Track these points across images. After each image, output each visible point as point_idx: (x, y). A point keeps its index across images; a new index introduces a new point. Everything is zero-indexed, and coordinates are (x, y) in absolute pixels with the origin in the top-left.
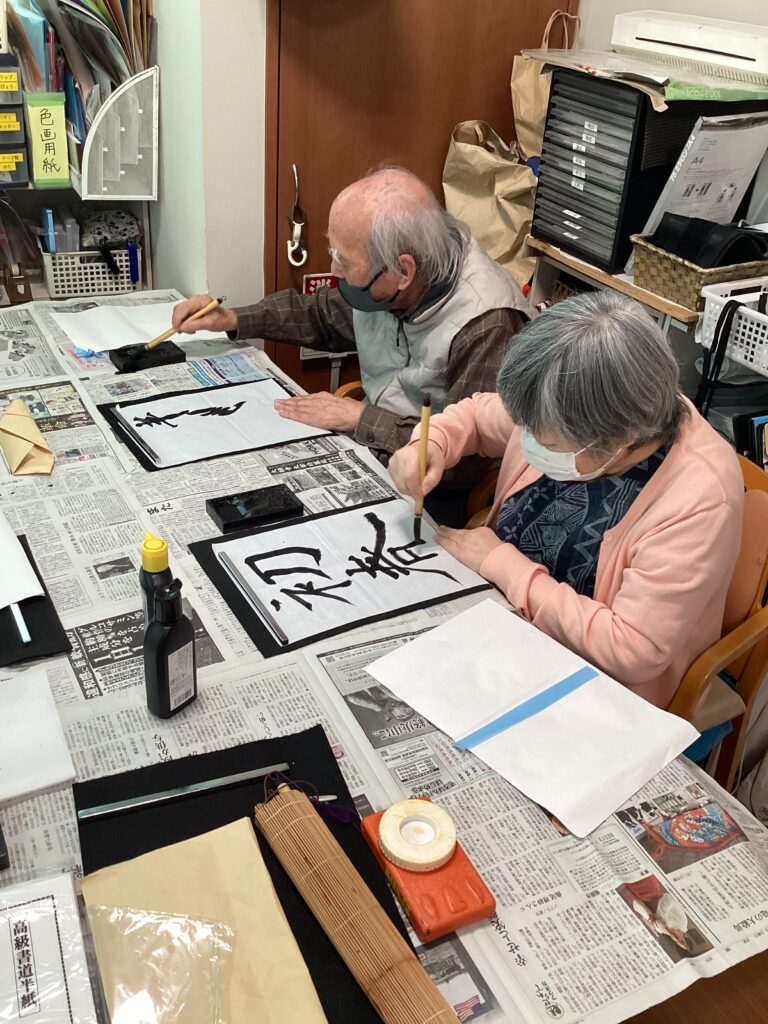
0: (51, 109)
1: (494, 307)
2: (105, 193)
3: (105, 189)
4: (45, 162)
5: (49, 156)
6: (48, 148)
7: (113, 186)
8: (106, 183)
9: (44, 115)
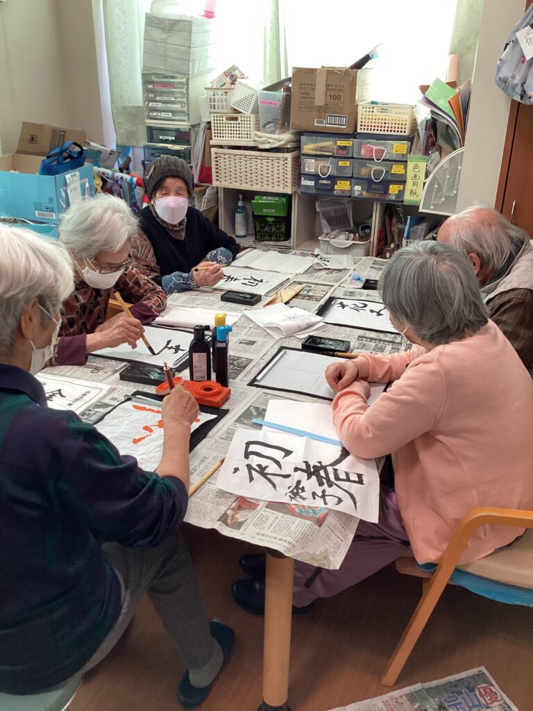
0: (419, 164)
1: (517, 287)
2: (432, 209)
3: (432, 207)
4: (411, 191)
5: (414, 188)
6: (414, 184)
7: (436, 207)
8: (434, 205)
9: (416, 167)
